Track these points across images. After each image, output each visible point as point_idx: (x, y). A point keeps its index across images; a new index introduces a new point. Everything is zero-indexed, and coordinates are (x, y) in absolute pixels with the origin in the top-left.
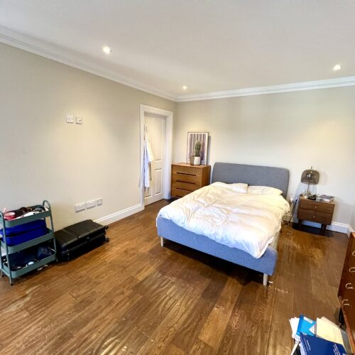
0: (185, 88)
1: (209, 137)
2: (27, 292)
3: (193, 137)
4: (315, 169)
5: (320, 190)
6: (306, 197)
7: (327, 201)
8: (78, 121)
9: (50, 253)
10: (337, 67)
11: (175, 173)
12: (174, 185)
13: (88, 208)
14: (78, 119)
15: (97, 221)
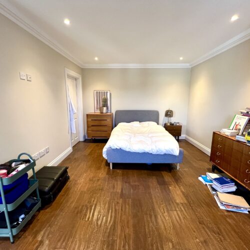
0: (96, 59)
1: (110, 94)
2: (39, 239)
3: (98, 94)
4: (170, 109)
5: (173, 120)
6: (169, 124)
7: (178, 124)
8: (29, 79)
9: (37, 201)
10: (181, 58)
11: (90, 120)
12: (90, 129)
13: (41, 157)
14: (29, 77)
15: (50, 165)
